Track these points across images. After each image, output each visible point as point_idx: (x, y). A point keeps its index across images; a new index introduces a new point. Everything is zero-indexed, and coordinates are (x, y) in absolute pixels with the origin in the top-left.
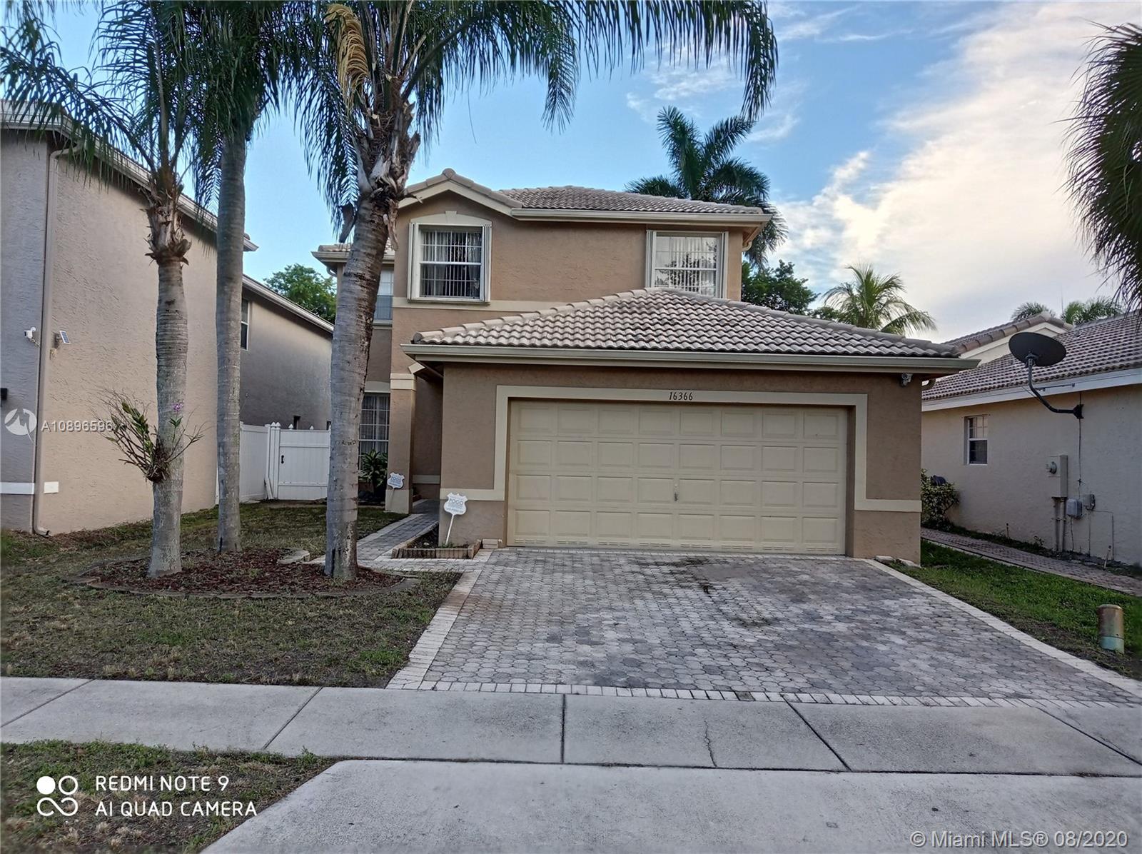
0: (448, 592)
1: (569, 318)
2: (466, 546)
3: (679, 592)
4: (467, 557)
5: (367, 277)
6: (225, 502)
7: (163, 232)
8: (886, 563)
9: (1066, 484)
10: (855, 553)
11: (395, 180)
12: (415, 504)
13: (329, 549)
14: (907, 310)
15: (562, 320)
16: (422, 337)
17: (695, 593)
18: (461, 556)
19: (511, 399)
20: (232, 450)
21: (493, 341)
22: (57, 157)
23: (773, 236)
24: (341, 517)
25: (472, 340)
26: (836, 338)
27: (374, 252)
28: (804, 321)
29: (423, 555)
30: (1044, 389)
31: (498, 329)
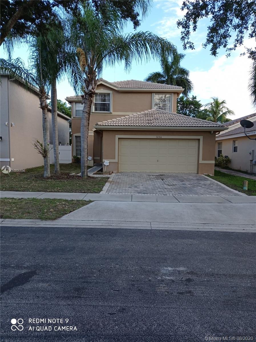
0: (107, 180)
1: (132, 118)
2: (109, 172)
3: (157, 180)
4: (110, 174)
5: (88, 112)
6: (56, 162)
7: (43, 102)
8: (205, 175)
9: (253, 157)
10: (199, 173)
11: (93, 90)
12: (94, 164)
13: (82, 171)
14: (228, 110)
15: (131, 118)
16: (98, 124)
17: (160, 180)
18: (109, 174)
19: (119, 138)
20: (57, 151)
21: (115, 125)
22: (10, 81)
23: (190, 89)
24: (84, 165)
25: (110, 124)
26: (196, 123)
27: (89, 106)
28: (190, 118)
29: (100, 174)
30: (249, 134)
31: (116, 121)
